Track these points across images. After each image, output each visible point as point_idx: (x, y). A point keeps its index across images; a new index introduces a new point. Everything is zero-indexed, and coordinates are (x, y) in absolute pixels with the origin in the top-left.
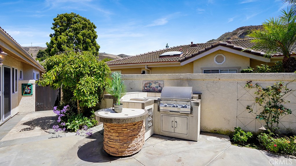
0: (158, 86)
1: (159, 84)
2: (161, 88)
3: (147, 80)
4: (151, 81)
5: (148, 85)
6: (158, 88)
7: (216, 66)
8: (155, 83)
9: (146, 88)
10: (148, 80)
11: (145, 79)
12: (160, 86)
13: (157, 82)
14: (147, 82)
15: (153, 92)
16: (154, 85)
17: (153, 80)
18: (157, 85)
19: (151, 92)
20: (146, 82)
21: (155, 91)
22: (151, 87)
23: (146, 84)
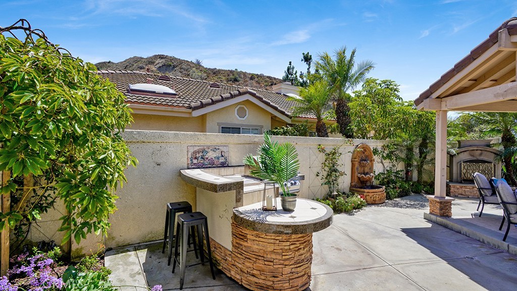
0: (220, 155)
1: (222, 152)
2: (225, 158)
3: (196, 145)
4: (205, 147)
5: (201, 154)
6: (219, 159)
7: (237, 123)
8: (215, 149)
9: (195, 161)
10: (199, 145)
11: (192, 142)
12: (222, 156)
13: (217, 147)
14: (198, 148)
15: (210, 167)
16: (211, 155)
17: (209, 144)
18: (218, 154)
19: (207, 168)
20: (196, 149)
21: (214, 165)
22: (207, 158)
23: (195, 152)
